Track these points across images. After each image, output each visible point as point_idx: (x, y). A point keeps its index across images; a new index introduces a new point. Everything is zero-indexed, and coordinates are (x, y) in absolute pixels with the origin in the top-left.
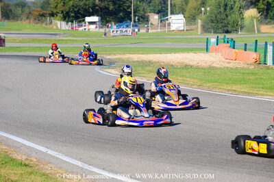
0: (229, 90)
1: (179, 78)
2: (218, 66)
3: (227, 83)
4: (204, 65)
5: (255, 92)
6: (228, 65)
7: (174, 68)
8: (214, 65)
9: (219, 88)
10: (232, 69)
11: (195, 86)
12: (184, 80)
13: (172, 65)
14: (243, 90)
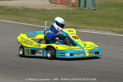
1: (23, 18)
2: (49, 8)
4: (39, 8)
5: (78, 26)
6: (55, 8)
7: (18, 11)
8: (46, 8)
10: (58, 10)
11: (35, 23)
12: (27, 19)
13: (16, 9)
14: (69, 25)
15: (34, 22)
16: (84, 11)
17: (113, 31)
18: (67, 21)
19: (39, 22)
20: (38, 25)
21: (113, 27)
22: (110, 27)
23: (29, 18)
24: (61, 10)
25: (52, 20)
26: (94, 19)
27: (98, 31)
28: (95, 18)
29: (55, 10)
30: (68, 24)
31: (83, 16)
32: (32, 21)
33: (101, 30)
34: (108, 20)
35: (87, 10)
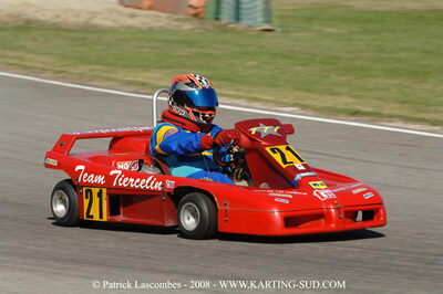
0: (129, 83)
3: (126, 66)
4: (72, 20)
8: (97, 21)
9: (108, 79)
10: (139, 30)
11: (48, 74)
12: (21, 59)
15: (44, 70)
16: (227, 37)
17: (304, 107)
18: (158, 68)
19: (63, 69)
20: (54, 80)
21: (309, 91)
22: (297, 93)
23: (32, 55)
24: (151, 28)
25: (106, 65)
26: (253, 63)
27: (256, 104)
28: (255, 60)
29: (129, 28)
30: (160, 80)
31: (216, 52)
32: (40, 66)
33: (267, 101)
34: (299, 68)
35: (240, 33)
